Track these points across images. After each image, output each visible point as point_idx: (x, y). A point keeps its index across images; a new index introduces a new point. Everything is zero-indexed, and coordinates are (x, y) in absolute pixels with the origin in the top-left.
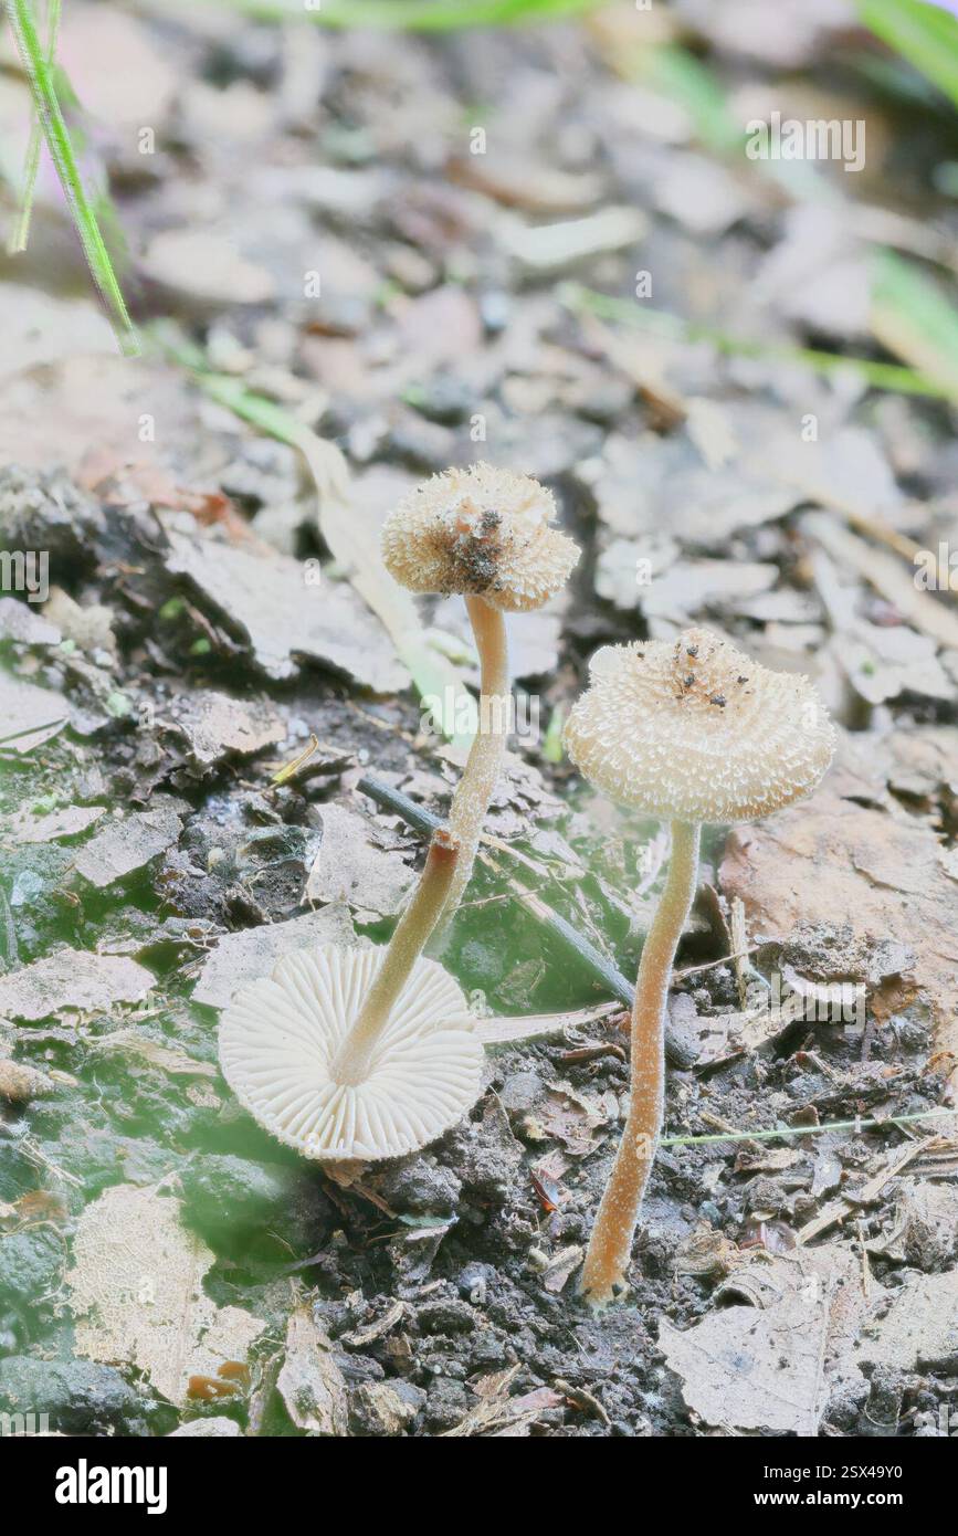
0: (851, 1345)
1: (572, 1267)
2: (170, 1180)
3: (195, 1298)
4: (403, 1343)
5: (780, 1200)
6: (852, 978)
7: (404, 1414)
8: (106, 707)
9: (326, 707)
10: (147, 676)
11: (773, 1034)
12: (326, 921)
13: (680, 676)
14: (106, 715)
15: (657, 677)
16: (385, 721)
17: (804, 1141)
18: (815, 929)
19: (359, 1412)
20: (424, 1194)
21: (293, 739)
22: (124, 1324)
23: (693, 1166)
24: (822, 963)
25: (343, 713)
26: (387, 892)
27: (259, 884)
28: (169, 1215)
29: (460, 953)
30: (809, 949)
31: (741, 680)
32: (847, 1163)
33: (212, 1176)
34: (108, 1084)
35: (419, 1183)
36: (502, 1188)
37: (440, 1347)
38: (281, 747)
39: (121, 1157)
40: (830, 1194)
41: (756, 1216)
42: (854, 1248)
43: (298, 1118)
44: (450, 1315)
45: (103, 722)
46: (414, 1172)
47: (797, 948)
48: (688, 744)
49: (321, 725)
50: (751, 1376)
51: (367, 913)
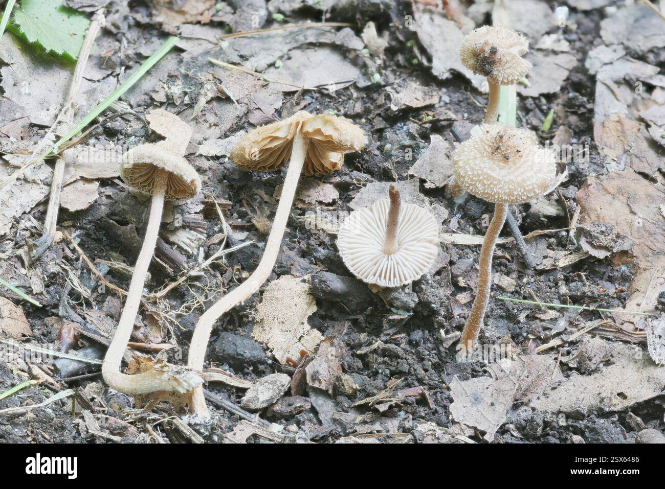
0: (536, 398)
1: (455, 339)
2: (307, 277)
3: (303, 323)
4: (373, 358)
5: (539, 332)
6: (606, 248)
7: (354, 388)
8: (372, 78)
9: (460, 93)
10: (395, 68)
11: (570, 263)
12: (410, 185)
13: (495, 144)
14: (371, 81)
15: (487, 143)
16: (480, 103)
17: (561, 310)
18: (599, 226)
19: (337, 383)
20: (398, 303)
21: (442, 103)
22: (271, 328)
23: (518, 310)
24: (596, 240)
25: (465, 96)
26: (442, 176)
27: (398, 162)
28: (303, 290)
29: (466, 204)
30: (593, 234)
31: (518, 151)
32: (571, 323)
33: (320, 280)
34: (302, 234)
35: (397, 299)
36: (433, 305)
37: (384, 363)
38: (437, 106)
39: (292, 265)
40: (558, 334)
41: (530, 336)
42: (556, 359)
43: (358, 264)
44: (392, 351)
45: (369, 84)
46: (396, 295)
47: (589, 232)
48: (489, 172)
49: (455, 100)
50: (479, 406)
51: (430, 184)
